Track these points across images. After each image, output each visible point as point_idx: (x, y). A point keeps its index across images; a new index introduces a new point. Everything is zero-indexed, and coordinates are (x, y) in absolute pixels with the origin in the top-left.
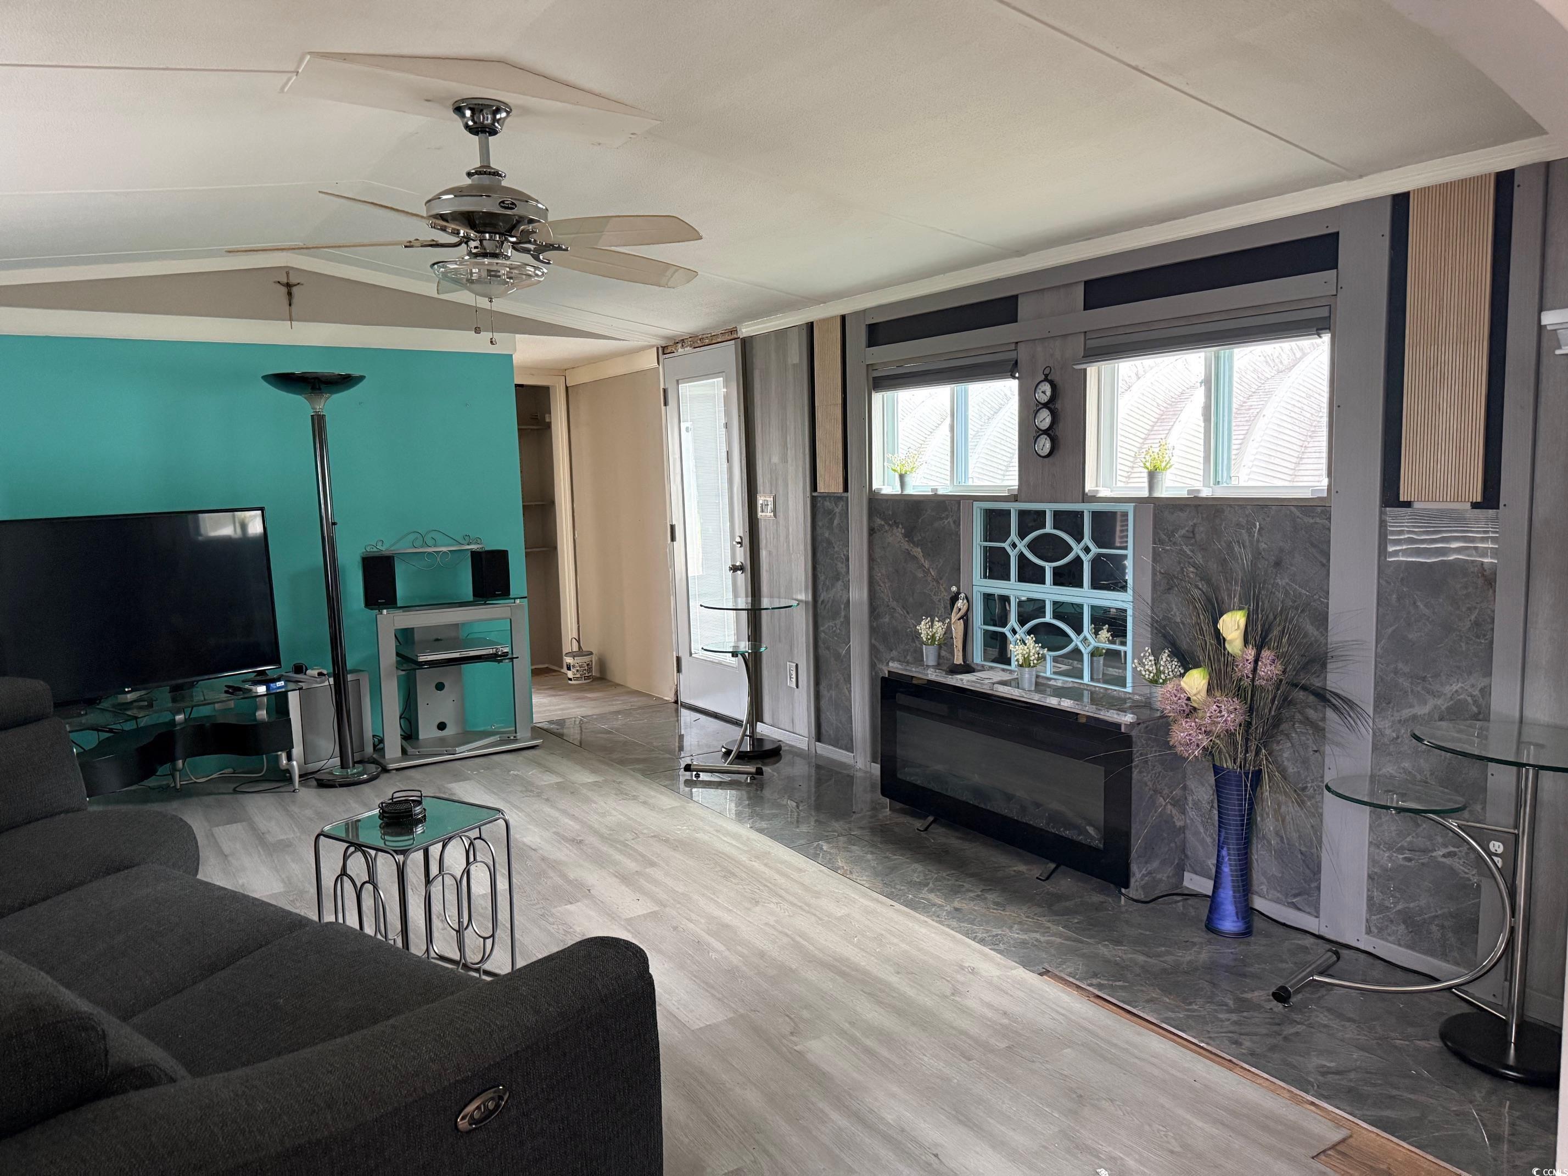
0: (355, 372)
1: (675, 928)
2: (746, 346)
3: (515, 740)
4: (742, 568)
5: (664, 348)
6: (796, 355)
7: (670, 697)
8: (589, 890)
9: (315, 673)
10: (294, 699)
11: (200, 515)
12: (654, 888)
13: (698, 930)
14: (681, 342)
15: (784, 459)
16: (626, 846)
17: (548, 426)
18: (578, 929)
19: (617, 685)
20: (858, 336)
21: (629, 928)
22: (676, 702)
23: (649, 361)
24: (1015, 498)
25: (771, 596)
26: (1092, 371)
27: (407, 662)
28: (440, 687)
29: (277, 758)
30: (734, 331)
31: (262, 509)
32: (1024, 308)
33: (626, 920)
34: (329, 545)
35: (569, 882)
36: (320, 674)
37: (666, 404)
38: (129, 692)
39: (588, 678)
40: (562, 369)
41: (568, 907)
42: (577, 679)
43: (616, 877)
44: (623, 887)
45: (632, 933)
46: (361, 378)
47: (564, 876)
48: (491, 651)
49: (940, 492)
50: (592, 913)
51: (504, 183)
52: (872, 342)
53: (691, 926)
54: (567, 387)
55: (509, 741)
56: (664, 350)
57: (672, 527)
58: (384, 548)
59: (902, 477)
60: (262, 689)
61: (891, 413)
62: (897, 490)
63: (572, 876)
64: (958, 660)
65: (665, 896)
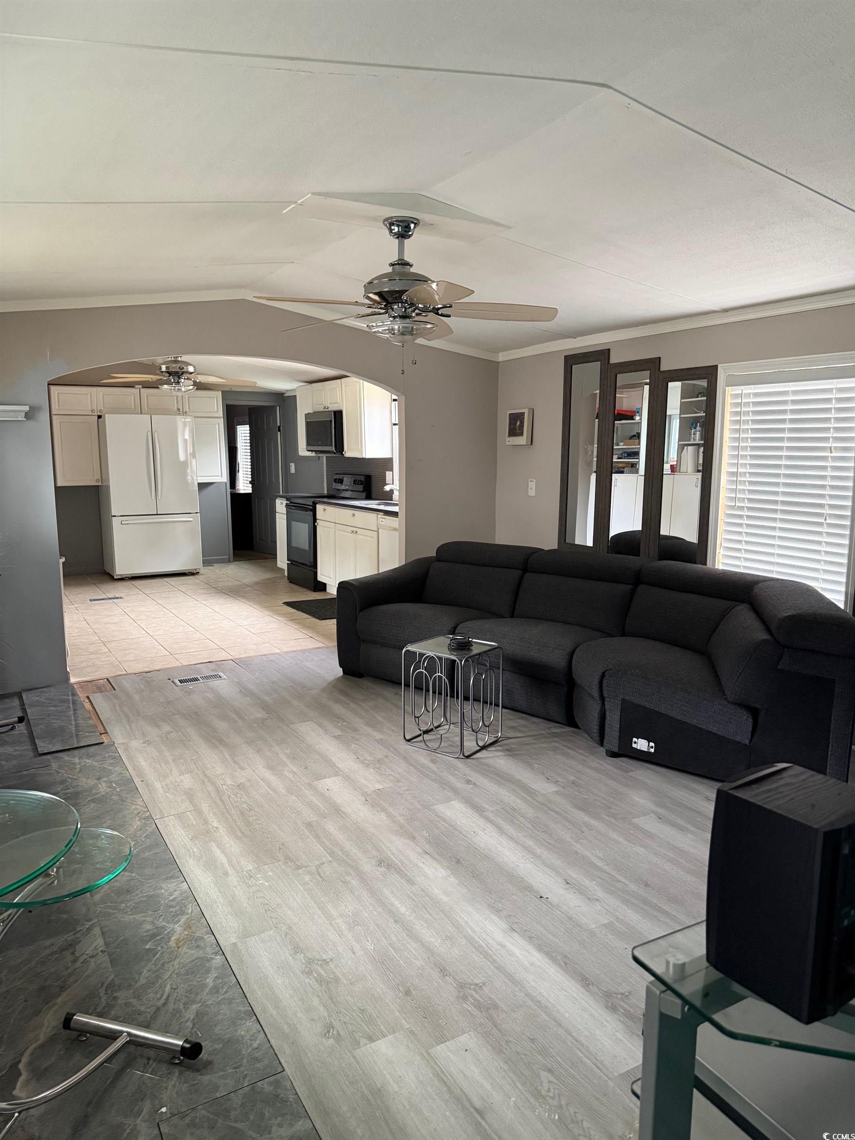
1: (306, 768)
8: (367, 800)
12: (314, 799)
13: (291, 766)
16: (332, 854)
18: (372, 770)
21: (337, 770)
33: (338, 775)
35: (384, 810)
41: (380, 787)
43: (344, 813)
44: (338, 802)
45: (335, 766)
47: (390, 816)
50: (363, 781)
53: (295, 769)
63: (383, 816)
65: (307, 792)
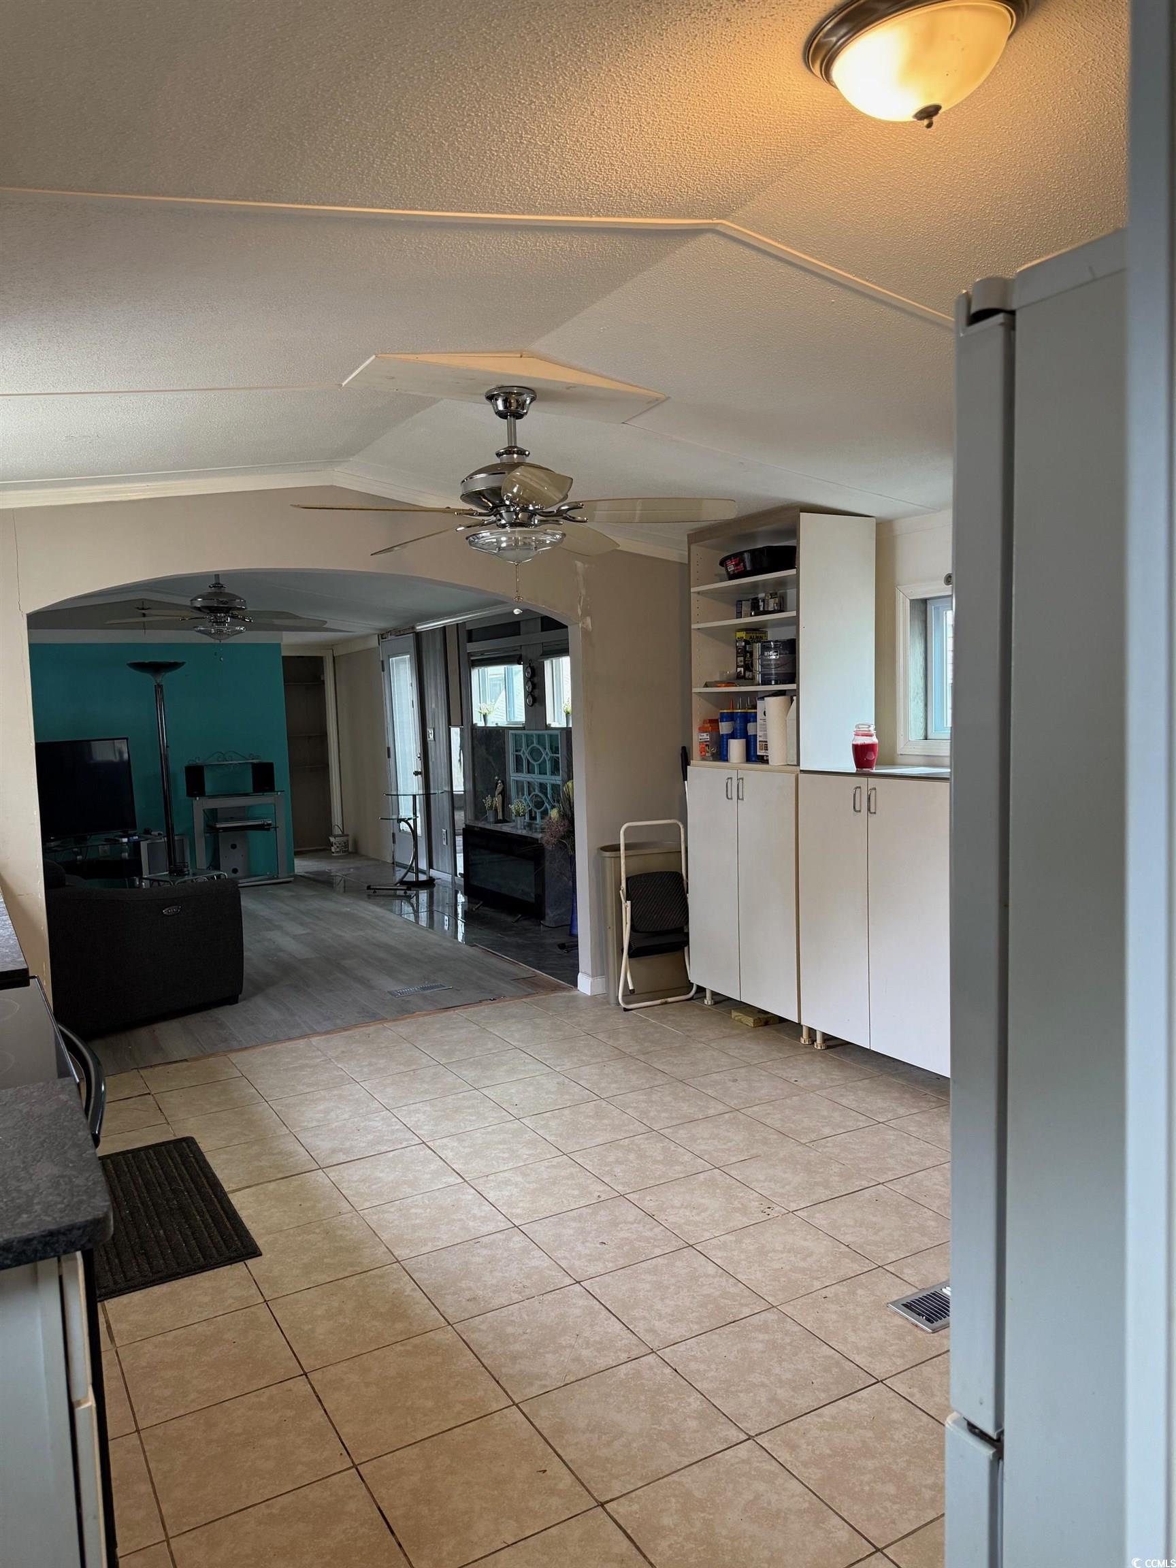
0: (180, 661)
2: (418, 636)
3: (278, 878)
4: (420, 773)
5: (382, 635)
6: (439, 645)
7: (390, 860)
9: (156, 833)
10: (144, 846)
11: (93, 743)
14: (389, 632)
15: (437, 706)
17: (323, 682)
19: (364, 856)
20: (464, 637)
22: (393, 863)
23: (374, 642)
24: (524, 728)
25: (434, 789)
26: (547, 664)
27: (211, 829)
28: (234, 847)
29: (134, 880)
30: (413, 628)
31: (127, 739)
32: (523, 628)
34: (164, 759)
36: (159, 834)
37: (383, 671)
38: (53, 841)
39: (345, 852)
40: (331, 646)
42: (337, 852)
46: (183, 663)
48: (260, 823)
49: (499, 725)
51: (226, 591)
52: (470, 640)
54: (334, 657)
55: (273, 878)
56: (382, 636)
57: (389, 749)
58: (199, 762)
59: (485, 716)
60: (125, 840)
61: (482, 680)
62: (483, 725)
64: (500, 817)
